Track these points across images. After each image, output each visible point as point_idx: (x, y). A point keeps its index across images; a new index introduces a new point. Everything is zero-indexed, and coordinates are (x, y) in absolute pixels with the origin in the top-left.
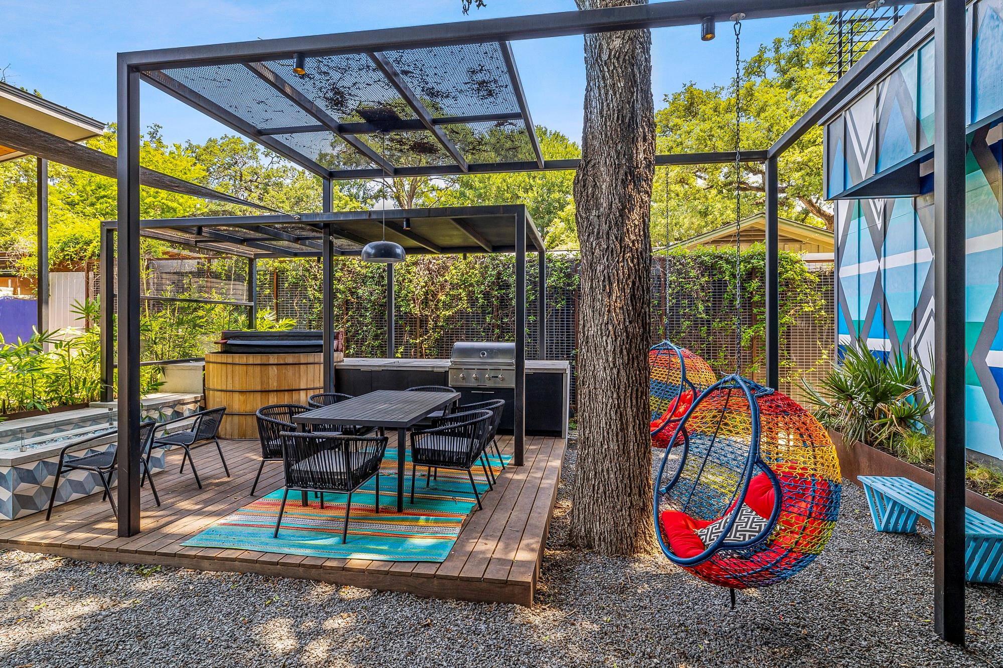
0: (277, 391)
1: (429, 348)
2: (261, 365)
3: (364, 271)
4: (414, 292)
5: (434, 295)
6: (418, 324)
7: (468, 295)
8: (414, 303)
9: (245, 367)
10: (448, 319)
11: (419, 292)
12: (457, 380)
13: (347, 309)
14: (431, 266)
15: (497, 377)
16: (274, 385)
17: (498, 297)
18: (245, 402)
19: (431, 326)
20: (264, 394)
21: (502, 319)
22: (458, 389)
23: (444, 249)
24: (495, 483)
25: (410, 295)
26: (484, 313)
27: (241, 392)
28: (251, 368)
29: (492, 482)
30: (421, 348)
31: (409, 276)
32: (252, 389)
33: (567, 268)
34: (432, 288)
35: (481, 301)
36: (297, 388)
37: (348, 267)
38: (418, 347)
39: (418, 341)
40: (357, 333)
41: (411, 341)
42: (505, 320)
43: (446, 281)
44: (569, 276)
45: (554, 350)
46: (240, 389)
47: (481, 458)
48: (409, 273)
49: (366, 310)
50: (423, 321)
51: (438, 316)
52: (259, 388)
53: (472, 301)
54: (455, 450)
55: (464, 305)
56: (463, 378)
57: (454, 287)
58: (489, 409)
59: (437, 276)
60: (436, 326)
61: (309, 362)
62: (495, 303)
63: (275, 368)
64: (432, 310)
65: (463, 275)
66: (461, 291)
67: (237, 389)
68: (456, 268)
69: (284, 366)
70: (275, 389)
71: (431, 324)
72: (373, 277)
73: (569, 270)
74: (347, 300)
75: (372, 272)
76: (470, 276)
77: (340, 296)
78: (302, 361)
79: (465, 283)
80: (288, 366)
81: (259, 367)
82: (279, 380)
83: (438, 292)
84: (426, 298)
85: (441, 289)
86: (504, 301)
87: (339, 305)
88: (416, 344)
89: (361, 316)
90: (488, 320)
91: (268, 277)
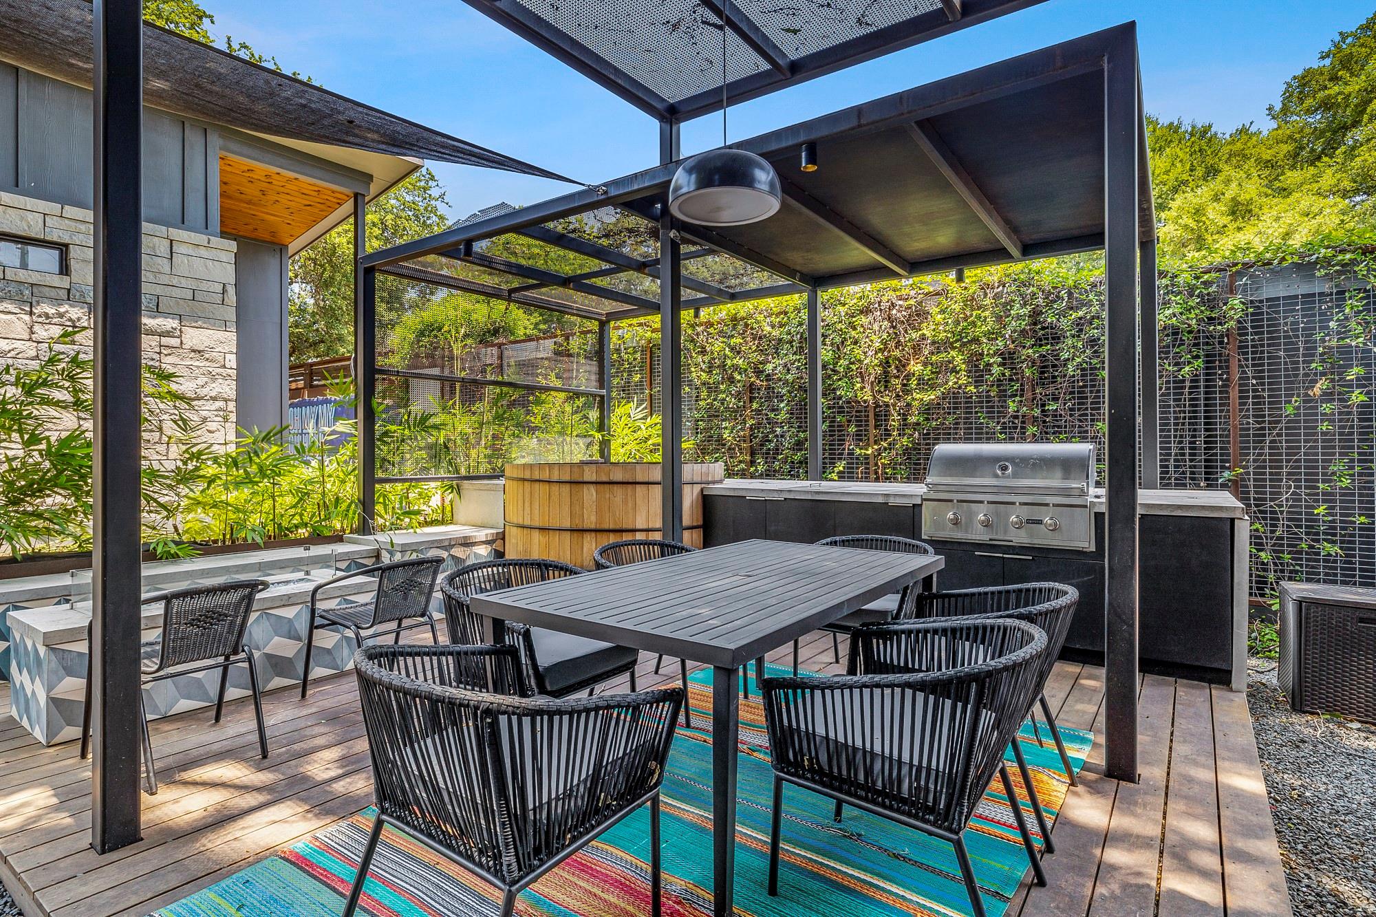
0: (596, 531)
1: (893, 465)
2: (570, 482)
3: (776, 333)
4: (860, 361)
5: (902, 365)
6: (872, 422)
7: (968, 362)
8: (863, 381)
9: (547, 486)
10: (928, 410)
11: (871, 361)
12: (937, 525)
13: (751, 400)
14: (894, 312)
15: (1040, 522)
16: (590, 521)
17: (1034, 362)
18: (548, 546)
19: (896, 424)
20: (575, 534)
21: (1043, 405)
22: (940, 545)
23: (917, 265)
24: (1049, 849)
25: (853, 367)
26: (1003, 395)
27: (541, 529)
28: (555, 488)
29: (1038, 843)
30: (876, 464)
31: (853, 333)
32: (557, 526)
33: (1207, 284)
34: (897, 353)
35: (996, 370)
36: (631, 527)
37: (752, 329)
38: (872, 463)
39: (869, 452)
40: (766, 440)
41: (858, 451)
42: (1052, 407)
43: (923, 337)
44: (1210, 302)
45: (1172, 469)
46: (541, 525)
47: (1003, 772)
48: (854, 328)
49: (780, 398)
50: (881, 414)
51: (909, 405)
52: (567, 525)
53: (978, 371)
54: (906, 757)
55: (961, 380)
56: (956, 522)
57: (939, 346)
58: (1030, 618)
59: (906, 332)
60: (904, 425)
61: (651, 480)
62: (1028, 373)
63: (592, 488)
64: (898, 396)
65: (957, 323)
66: (953, 353)
67: (537, 524)
68: (942, 312)
69: (607, 486)
70: (593, 527)
71: (895, 420)
72: (791, 342)
73: (1213, 288)
74: (752, 384)
75: (789, 333)
76: (974, 324)
77: (739, 377)
78: (639, 478)
79: (962, 340)
80: (615, 487)
81: (568, 486)
82: (599, 511)
83: (908, 360)
84: (886, 373)
85: (915, 353)
86: (1047, 369)
87: (739, 393)
88: (867, 457)
89: (773, 410)
90: (1012, 406)
91: (638, 355)
